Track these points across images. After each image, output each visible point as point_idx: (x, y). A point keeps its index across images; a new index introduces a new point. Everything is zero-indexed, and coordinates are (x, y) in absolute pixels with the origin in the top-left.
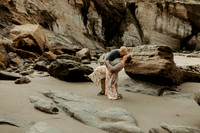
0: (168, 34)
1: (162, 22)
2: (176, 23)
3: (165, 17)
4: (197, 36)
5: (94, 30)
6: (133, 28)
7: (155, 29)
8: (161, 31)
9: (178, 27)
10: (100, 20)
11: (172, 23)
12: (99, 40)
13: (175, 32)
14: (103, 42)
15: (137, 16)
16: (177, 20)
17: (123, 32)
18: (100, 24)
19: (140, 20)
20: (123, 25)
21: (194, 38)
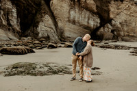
0: (81, 26)
1: (75, 14)
2: (87, 16)
3: (77, 10)
4: (104, 27)
5: (8, 20)
6: (48, 19)
7: (69, 21)
8: (74, 22)
9: (89, 19)
10: (14, 10)
11: (83, 16)
12: (14, 30)
13: (86, 24)
14: (18, 32)
15: (52, 8)
16: (88, 13)
17: (38, 23)
18: (15, 15)
19: (55, 12)
20: (39, 16)
21: (102, 29)
